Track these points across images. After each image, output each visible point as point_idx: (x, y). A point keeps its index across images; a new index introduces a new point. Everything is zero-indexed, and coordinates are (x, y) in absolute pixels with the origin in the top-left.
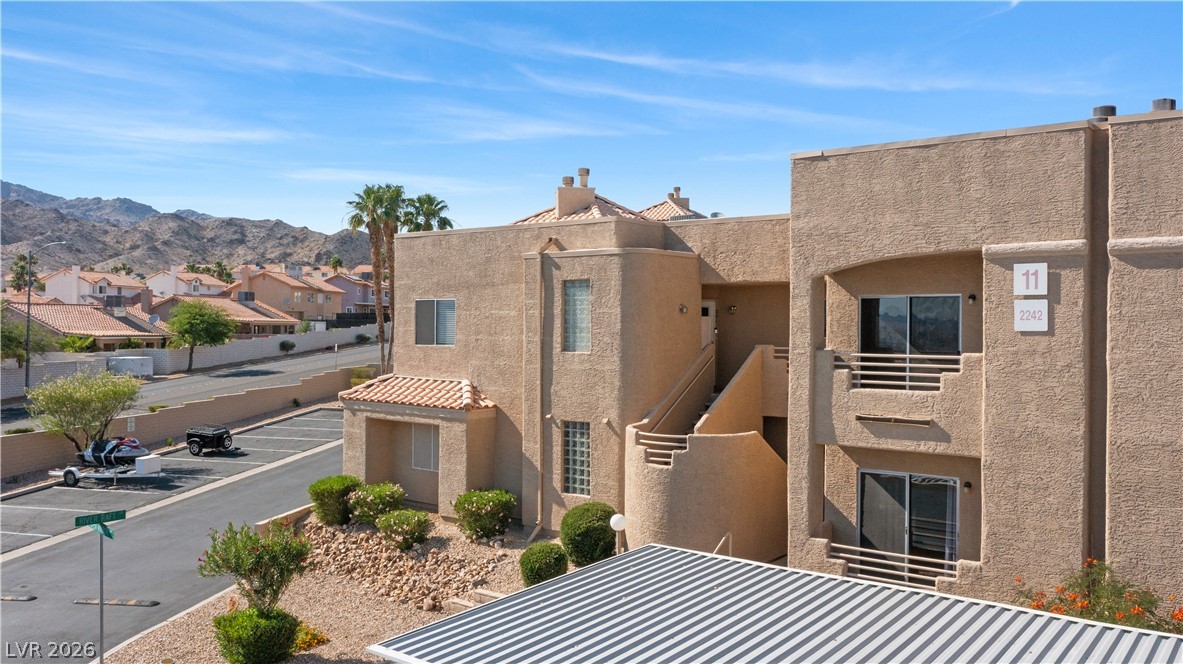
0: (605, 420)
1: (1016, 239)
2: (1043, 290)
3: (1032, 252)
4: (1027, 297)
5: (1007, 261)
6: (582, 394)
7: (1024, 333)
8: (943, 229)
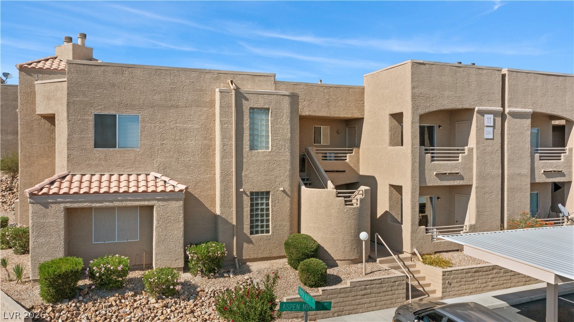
0: (282, 189)
1: (484, 106)
2: (492, 124)
3: (490, 111)
4: (487, 126)
5: (482, 113)
6: (266, 175)
7: (487, 139)
8: (464, 99)
